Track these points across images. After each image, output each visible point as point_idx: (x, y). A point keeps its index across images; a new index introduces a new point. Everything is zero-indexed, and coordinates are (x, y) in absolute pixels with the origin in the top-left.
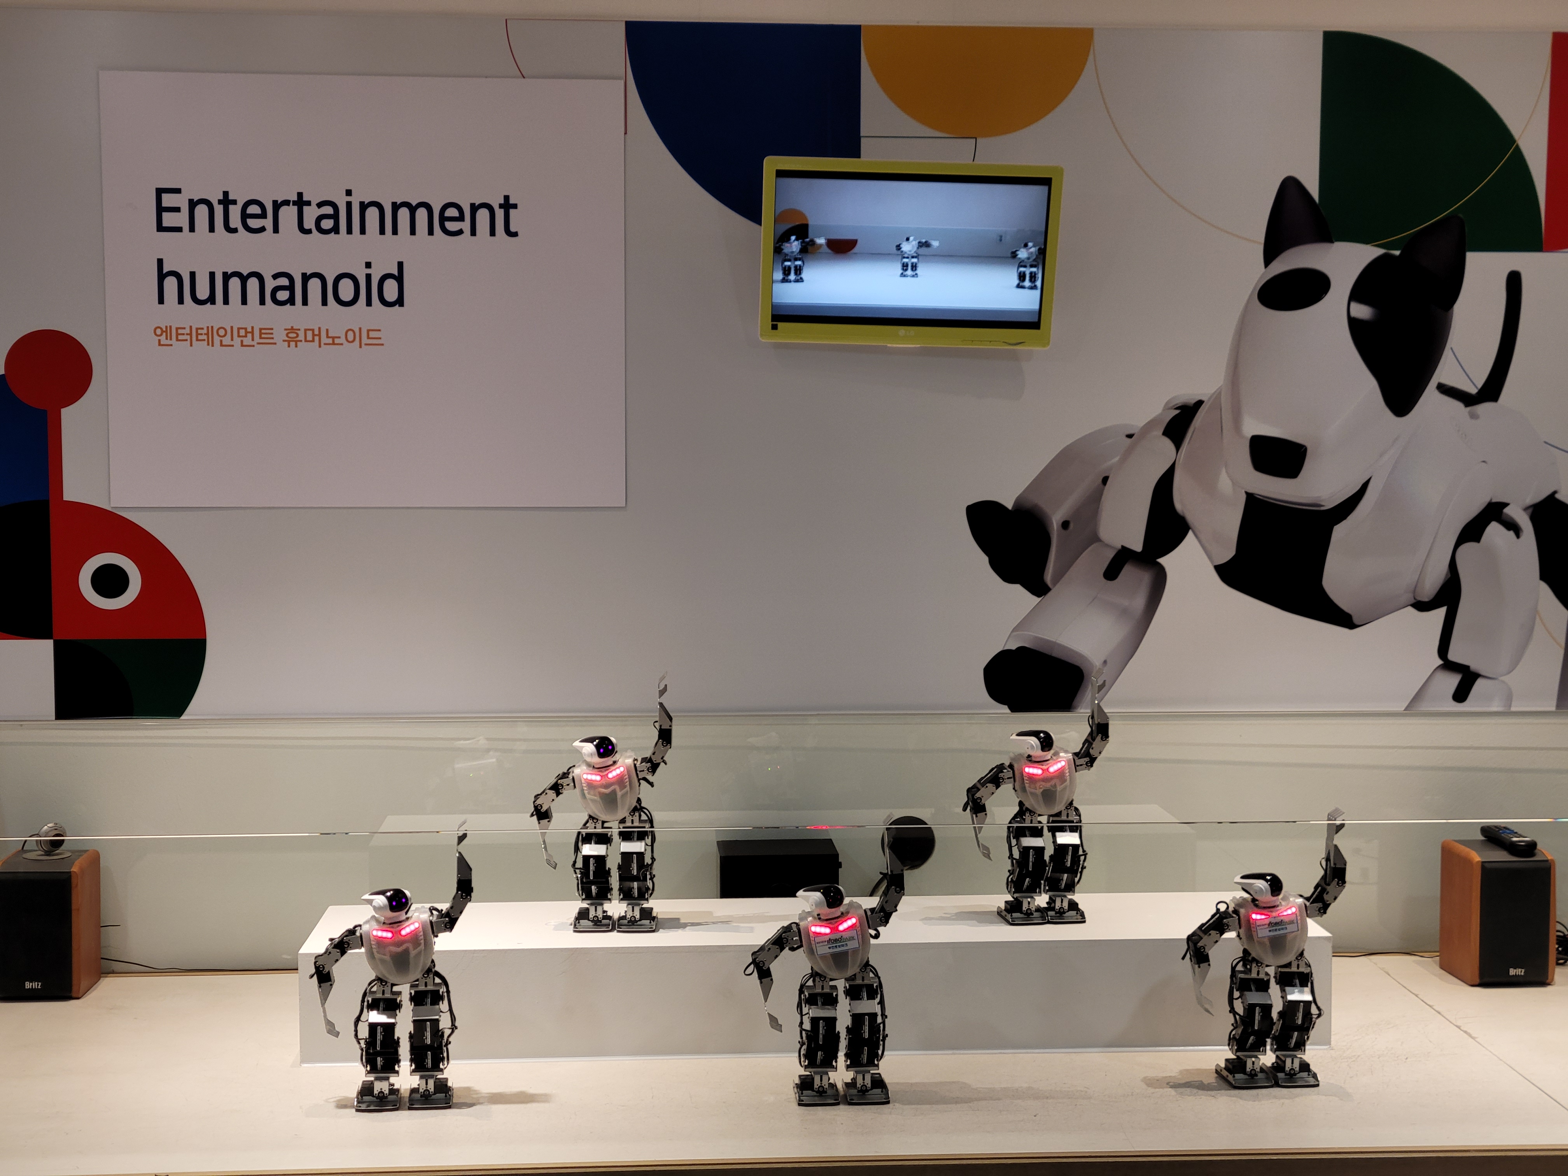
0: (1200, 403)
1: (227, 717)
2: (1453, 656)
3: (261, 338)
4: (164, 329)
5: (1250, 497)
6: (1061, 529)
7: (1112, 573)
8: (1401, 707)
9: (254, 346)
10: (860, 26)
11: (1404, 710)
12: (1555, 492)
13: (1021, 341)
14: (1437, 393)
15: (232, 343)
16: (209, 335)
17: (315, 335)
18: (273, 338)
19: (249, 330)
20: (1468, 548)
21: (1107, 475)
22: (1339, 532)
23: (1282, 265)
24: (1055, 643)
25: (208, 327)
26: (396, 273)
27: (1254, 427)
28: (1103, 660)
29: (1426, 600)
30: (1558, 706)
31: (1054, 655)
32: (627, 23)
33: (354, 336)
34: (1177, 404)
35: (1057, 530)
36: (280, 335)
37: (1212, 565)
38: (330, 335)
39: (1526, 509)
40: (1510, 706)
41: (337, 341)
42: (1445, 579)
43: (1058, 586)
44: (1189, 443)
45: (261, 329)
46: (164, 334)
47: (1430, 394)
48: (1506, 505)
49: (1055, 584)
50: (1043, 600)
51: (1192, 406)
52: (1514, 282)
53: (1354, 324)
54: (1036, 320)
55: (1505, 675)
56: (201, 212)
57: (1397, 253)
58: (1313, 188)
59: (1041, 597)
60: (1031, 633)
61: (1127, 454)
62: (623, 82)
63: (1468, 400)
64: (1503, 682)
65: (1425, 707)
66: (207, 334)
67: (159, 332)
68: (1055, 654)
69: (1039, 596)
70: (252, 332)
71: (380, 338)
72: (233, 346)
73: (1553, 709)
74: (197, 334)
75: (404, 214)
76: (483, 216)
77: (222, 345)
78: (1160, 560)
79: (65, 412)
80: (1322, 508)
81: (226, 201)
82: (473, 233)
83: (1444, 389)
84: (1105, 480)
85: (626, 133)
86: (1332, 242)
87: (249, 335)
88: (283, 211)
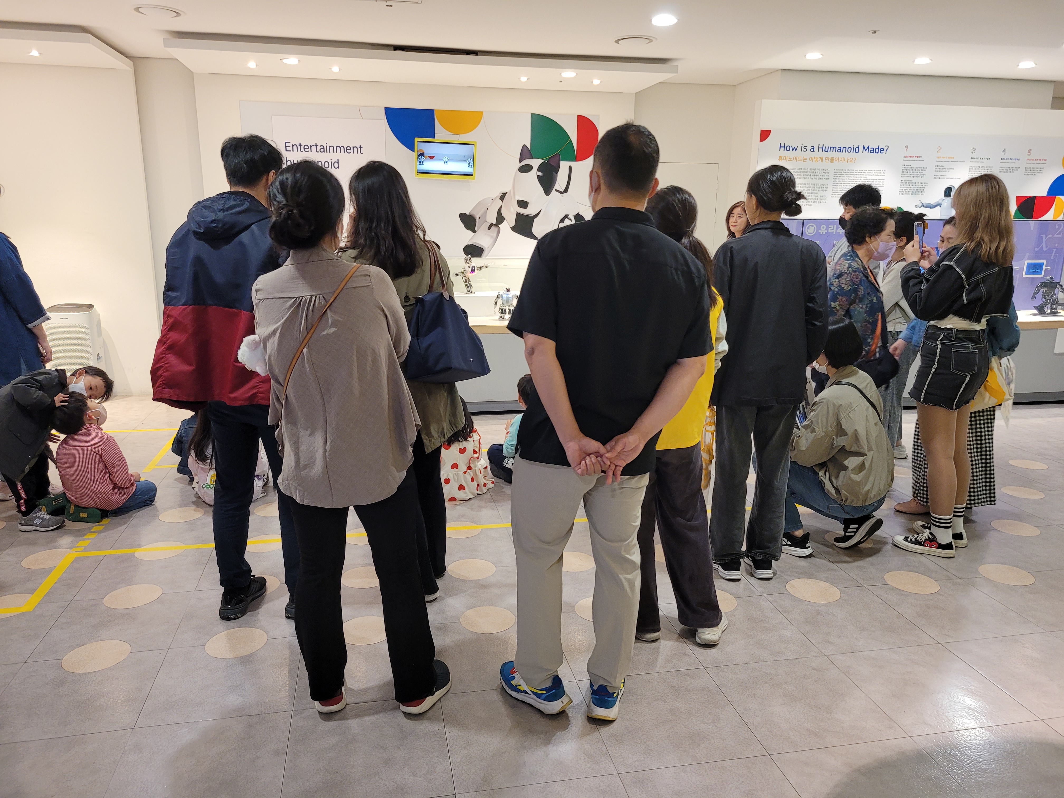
0: (507, 193)
7: (489, 228)
10: (434, 109)
12: (578, 212)
13: (469, 178)
22: (535, 220)
23: (523, 163)
24: (478, 243)
26: (337, 161)
27: (518, 198)
28: (487, 247)
32: (385, 108)
34: (502, 193)
35: (478, 219)
39: (573, 216)
44: (504, 201)
47: (554, 191)
48: (569, 214)
49: (477, 231)
51: (505, 193)
52: (570, 168)
53: (538, 176)
54: (472, 174)
56: (295, 147)
57: (546, 161)
60: (473, 241)
61: (492, 202)
62: (384, 121)
63: (561, 193)
68: (478, 245)
69: (474, 233)
75: (338, 148)
76: (355, 149)
78: (499, 226)
80: (532, 215)
81: (300, 145)
82: (353, 153)
83: (556, 190)
85: (385, 132)
86: (533, 159)
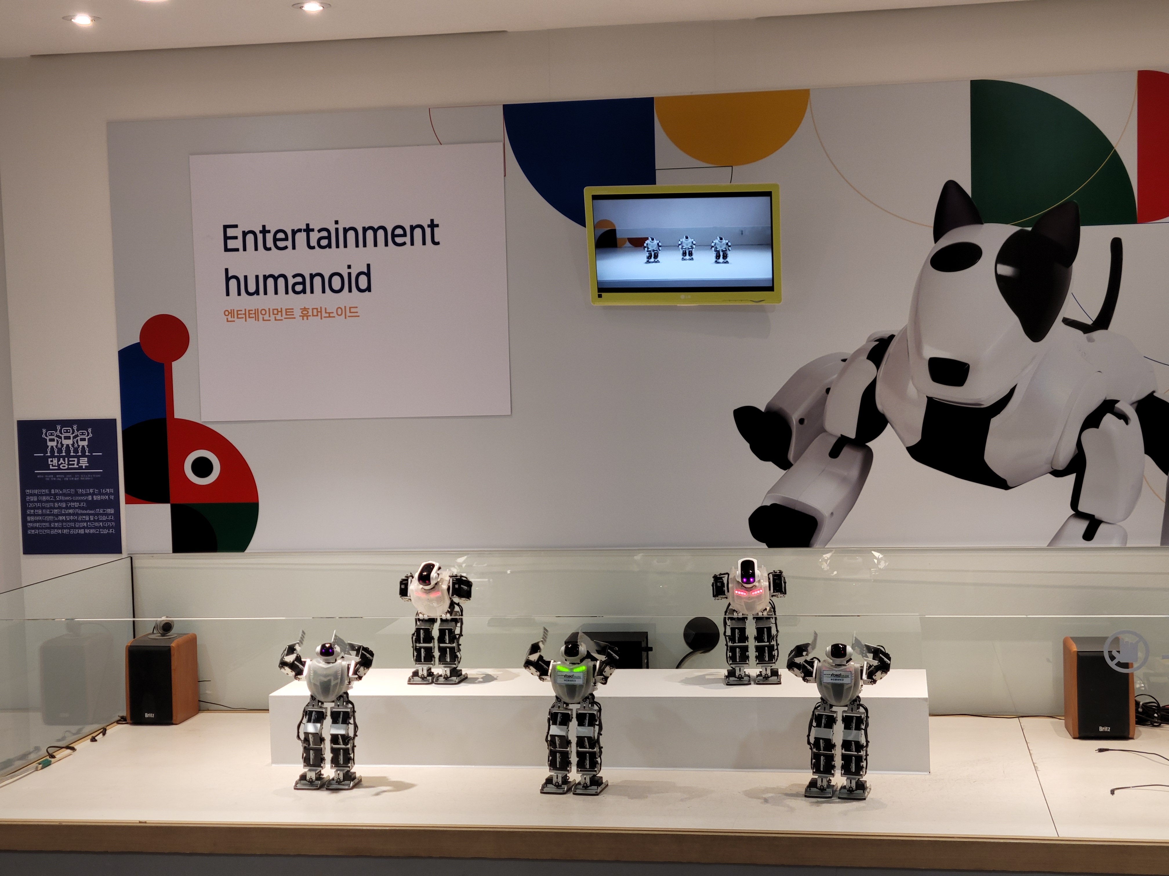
0: (892, 337)
1: (272, 551)
2: (1082, 508)
3: (286, 315)
4: (230, 312)
5: (930, 400)
6: (799, 424)
7: (835, 453)
8: (1045, 545)
9: (282, 320)
10: (653, 98)
11: (1047, 546)
12: (1154, 392)
13: (761, 300)
14: (1063, 324)
15: (269, 319)
16: (256, 314)
17: (318, 312)
18: (293, 315)
19: (280, 310)
20: (1089, 432)
21: (828, 387)
22: (995, 422)
23: (946, 241)
24: (797, 501)
25: (255, 309)
26: (366, 271)
27: (931, 352)
28: (830, 512)
29: (1061, 469)
30: (1163, 543)
31: (796, 509)
32: (504, 105)
33: (342, 312)
34: (876, 338)
35: (796, 425)
36: (297, 313)
37: (905, 446)
38: (327, 311)
39: (1132, 404)
40: (1126, 543)
41: (331, 315)
42: (1074, 453)
43: (798, 462)
44: (885, 364)
45: (286, 309)
46: (230, 314)
47: (1058, 326)
48: (1117, 401)
49: (796, 461)
50: (788, 472)
51: (887, 338)
52: (1117, 246)
53: (1000, 279)
54: (771, 285)
55: (1122, 521)
56: (250, 238)
57: (1030, 229)
58: (968, 188)
59: (786, 470)
60: (780, 495)
61: (843, 371)
62: (502, 144)
63: (1086, 329)
64: (1119, 526)
65: (1062, 544)
66: (255, 314)
67: (227, 313)
68: (798, 508)
69: (785, 470)
70: (281, 311)
71: (357, 312)
72: (270, 320)
73: (1159, 545)
74: (249, 314)
75: (370, 234)
76: (418, 232)
77: (264, 320)
78: (868, 444)
79: (174, 364)
80: (982, 407)
81: (264, 231)
82: (412, 244)
83: (1067, 322)
84: (828, 390)
85: (505, 176)
86: (982, 224)
87: (280, 313)
88: (298, 235)
